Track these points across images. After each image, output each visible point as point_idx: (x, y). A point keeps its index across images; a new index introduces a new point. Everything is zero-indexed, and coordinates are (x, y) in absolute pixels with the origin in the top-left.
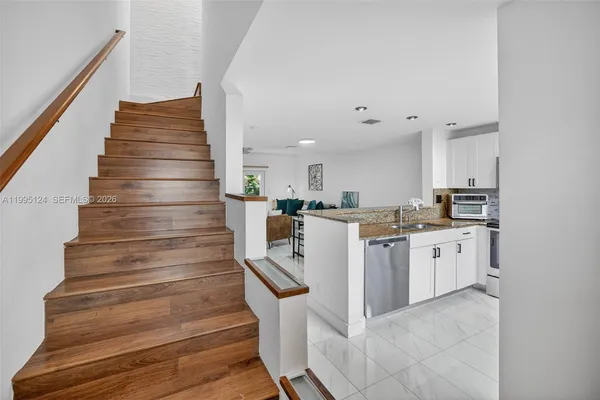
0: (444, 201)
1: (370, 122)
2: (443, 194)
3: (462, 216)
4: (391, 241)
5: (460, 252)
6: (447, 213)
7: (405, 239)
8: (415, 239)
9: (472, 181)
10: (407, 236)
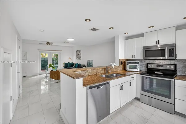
0: (124, 64)
1: (94, 30)
2: (123, 61)
3: (131, 70)
4: (101, 85)
5: (131, 86)
6: (124, 68)
7: (108, 83)
8: (113, 83)
9: (133, 56)
10: (109, 82)
